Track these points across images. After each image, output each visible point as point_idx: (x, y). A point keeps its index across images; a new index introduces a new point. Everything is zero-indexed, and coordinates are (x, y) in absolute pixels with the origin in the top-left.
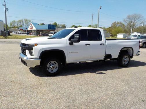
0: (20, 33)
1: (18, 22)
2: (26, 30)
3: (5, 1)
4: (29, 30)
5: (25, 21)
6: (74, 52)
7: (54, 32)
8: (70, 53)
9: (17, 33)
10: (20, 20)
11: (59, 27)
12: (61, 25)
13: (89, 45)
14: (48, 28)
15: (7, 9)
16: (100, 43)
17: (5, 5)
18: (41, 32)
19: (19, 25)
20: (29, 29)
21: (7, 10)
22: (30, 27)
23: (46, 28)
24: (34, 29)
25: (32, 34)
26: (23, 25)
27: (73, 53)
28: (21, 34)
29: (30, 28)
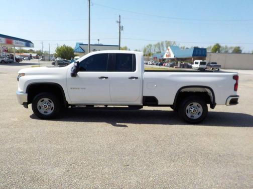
0: (151, 63)
1: (155, 46)
2: (161, 58)
3: (120, 16)
4: (165, 59)
5: (167, 44)
6: (79, 88)
7: (201, 61)
8: (71, 88)
9: (147, 64)
10: (159, 44)
11: (226, 52)
12: (231, 48)
13: (106, 78)
14: (194, 55)
15: (122, 27)
16: (130, 76)
17: (120, 22)
18: (179, 62)
19: (157, 50)
20: (165, 57)
21: (122, 30)
22: (166, 53)
23: (190, 54)
24: (172, 56)
25: (166, 65)
26: (164, 50)
27: (76, 88)
28: (152, 65)
29: (167, 56)
